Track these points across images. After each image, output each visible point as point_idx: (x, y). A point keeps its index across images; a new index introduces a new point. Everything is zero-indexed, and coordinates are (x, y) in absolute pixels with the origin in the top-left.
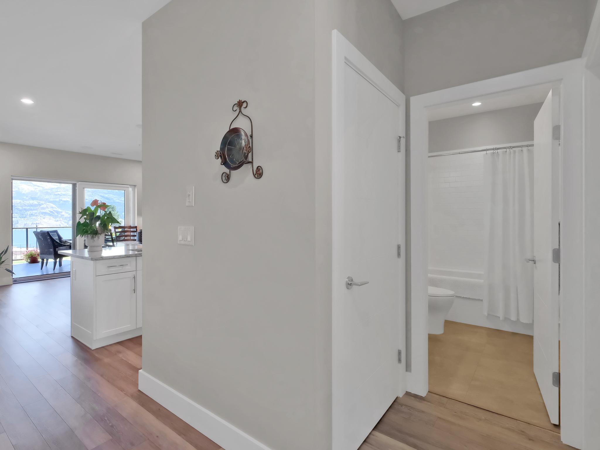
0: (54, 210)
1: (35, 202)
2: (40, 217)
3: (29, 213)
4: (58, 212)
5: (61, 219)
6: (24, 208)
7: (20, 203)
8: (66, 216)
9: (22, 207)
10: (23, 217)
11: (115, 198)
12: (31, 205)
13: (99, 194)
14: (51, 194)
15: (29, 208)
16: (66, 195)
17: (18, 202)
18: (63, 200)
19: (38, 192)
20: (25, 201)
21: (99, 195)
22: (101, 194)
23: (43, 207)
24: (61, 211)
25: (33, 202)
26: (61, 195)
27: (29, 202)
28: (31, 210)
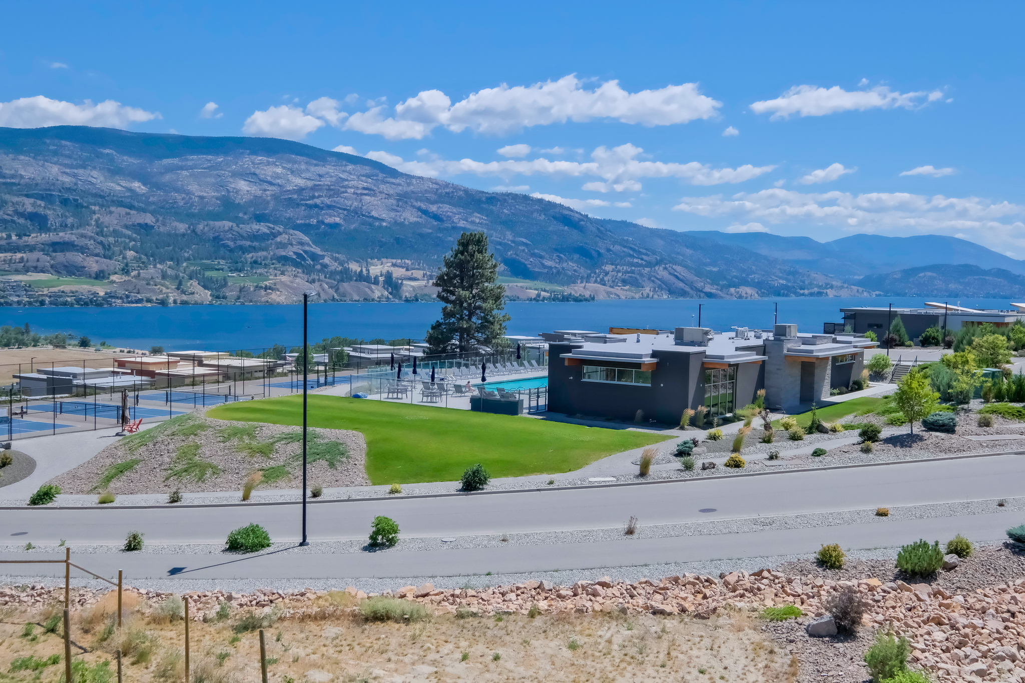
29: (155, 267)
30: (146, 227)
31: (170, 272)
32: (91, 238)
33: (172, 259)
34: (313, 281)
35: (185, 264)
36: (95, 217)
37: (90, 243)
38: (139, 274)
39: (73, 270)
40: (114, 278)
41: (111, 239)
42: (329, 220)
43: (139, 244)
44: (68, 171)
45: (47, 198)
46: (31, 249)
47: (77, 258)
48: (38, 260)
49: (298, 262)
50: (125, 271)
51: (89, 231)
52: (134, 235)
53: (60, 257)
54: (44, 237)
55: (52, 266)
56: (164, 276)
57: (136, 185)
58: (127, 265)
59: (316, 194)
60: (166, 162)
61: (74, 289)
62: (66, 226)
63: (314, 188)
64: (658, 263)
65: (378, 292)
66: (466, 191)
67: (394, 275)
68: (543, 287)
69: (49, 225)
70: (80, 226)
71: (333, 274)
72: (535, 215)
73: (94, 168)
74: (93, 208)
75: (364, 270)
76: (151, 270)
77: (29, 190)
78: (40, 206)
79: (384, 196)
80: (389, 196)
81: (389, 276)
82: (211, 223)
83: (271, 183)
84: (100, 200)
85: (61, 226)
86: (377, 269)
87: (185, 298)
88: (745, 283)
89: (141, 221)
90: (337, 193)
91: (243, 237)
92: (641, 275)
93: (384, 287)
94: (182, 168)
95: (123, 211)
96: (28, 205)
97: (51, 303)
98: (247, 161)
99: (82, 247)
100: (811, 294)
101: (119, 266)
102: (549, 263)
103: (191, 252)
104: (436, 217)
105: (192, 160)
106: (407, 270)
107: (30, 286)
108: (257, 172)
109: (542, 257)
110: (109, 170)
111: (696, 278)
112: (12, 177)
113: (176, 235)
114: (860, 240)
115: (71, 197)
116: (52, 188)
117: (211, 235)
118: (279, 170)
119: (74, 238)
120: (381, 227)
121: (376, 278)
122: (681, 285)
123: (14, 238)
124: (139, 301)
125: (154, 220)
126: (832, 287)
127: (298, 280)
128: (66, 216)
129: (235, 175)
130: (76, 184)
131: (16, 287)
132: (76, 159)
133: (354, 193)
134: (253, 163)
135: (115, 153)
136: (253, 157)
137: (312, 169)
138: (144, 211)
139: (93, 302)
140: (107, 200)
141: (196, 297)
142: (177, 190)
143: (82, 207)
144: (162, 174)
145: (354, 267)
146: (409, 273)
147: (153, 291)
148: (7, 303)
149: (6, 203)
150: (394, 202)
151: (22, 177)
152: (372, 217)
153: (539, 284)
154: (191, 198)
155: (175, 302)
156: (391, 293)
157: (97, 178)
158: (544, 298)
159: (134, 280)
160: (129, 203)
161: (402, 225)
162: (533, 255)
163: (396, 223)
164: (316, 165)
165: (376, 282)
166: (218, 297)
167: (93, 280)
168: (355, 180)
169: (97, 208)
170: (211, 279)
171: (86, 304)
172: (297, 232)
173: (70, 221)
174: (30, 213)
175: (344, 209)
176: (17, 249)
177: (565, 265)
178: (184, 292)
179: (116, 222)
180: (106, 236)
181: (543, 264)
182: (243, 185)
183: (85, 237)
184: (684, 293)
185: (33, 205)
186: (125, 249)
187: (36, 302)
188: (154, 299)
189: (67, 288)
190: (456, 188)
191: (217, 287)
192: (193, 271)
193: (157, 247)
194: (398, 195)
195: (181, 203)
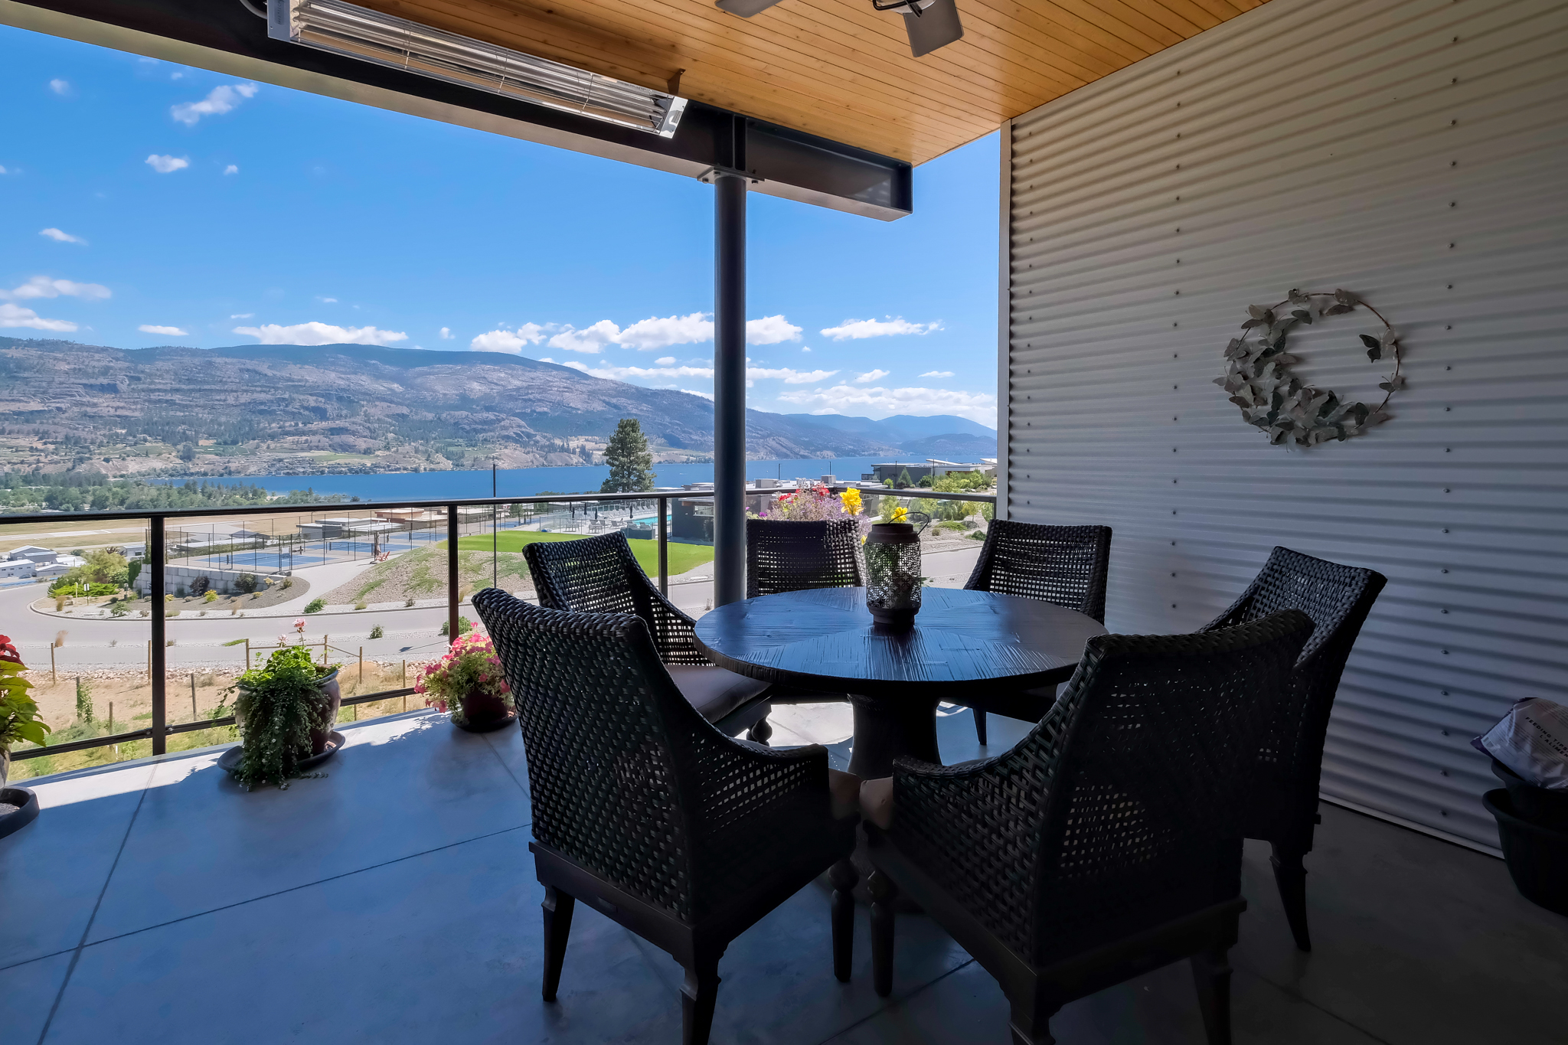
0: (522, 432)
1: (491, 416)
2: (500, 444)
3: (481, 436)
4: (529, 436)
5: (535, 450)
6: (473, 426)
7: (467, 416)
8: (543, 443)
9: (469, 425)
10: (471, 445)
11: (631, 406)
12: (485, 422)
13: (601, 398)
14: (517, 399)
15: (480, 427)
16: (543, 400)
17: (464, 416)
18: (537, 410)
19: (495, 395)
20: (475, 414)
21: (600, 400)
22: (604, 398)
23: (504, 426)
24: (534, 433)
25: (487, 415)
26: (534, 402)
27: (480, 415)
28: (484, 431)
29: (410, 444)
30: (403, 416)
31: (421, 448)
32: (360, 424)
33: (422, 439)
34: (528, 453)
35: (432, 442)
36: (365, 408)
37: (360, 428)
38: (397, 450)
39: (346, 448)
40: (378, 453)
41: (376, 425)
42: (539, 410)
43: (397, 428)
44: (343, 376)
45: (327, 396)
46: (314, 433)
47: (350, 439)
48: (319, 442)
49: (517, 439)
50: (387, 448)
51: (359, 419)
52: (394, 422)
53: (337, 439)
54: (324, 424)
55: (330, 446)
56: (417, 451)
57: (395, 386)
58: (388, 444)
59: (530, 392)
60: (418, 369)
61: (347, 462)
62: (341, 416)
63: (529, 387)
64: (769, 436)
65: (575, 459)
66: (637, 389)
67: (587, 448)
68: (691, 454)
69: (328, 416)
70: (352, 416)
71: (542, 447)
72: (685, 404)
73: (363, 374)
74: (362, 402)
75: (565, 444)
76: (407, 447)
77: (313, 390)
78: (321, 402)
79: (579, 392)
80: (582, 392)
81: (583, 448)
82: (452, 412)
83: (496, 384)
84: (368, 397)
85: (337, 416)
86: (575, 443)
87: (432, 466)
88: (827, 448)
89: (399, 412)
90: (544, 391)
91: (476, 423)
92: (758, 444)
93: (579, 456)
94: (430, 374)
95: (385, 404)
96: (312, 401)
97: (329, 472)
98: (479, 369)
99: (353, 431)
100: (869, 455)
101: (382, 444)
102: (695, 437)
103: (437, 434)
104: (616, 407)
105: (438, 368)
106: (596, 443)
107: (313, 461)
108: (486, 376)
109: (690, 433)
110: (375, 376)
111: (794, 446)
112: (299, 381)
113: (426, 422)
114: (900, 419)
115: (345, 395)
116: (330, 389)
117: (452, 421)
118: (503, 375)
119: (347, 425)
120: (577, 414)
121: (574, 450)
122: (785, 450)
123: (300, 425)
124: (399, 469)
125: (409, 411)
126: (882, 450)
127: (517, 452)
128: (341, 409)
129: (469, 378)
130: (349, 386)
131: (302, 461)
132: (349, 368)
133: (557, 391)
134: (483, 370)
135: (379, 363)
136: (483, 366)
137: (527, 374)
138: (401, 404)
139: (362, 471)
140: (372, 397)
141: (441, 466)
142: (427, 390)
143: (354, 402)
144: (415, 378)
145: (558, 442)
146: (598, 446)
147: (408, 462)
148: (294, 473)
149: (294, 400)
150: (586, 397)
151: (307, 381)
152: (571, 407)
153: (688, 452)
154: (436, 395)
155: (425, 469)
156: (585, 460)
157: (365, 382)
158: (692, 461)
159: (393, 454)
160: (389, 399)
161: (592, 412)
162: (684, 432)
163: (587, 411)
164: (529, 371)
165: (574, 453)
166: (457, 465)
167: (362, 455)
168: (557, 381)
169: (365, 403)
170: (452, 453)
171: (357, 472)
172: (516, 418)
173: (344, 412)
174: (313, 407)
175: (550, 402)
176: (303, 433)
177: (706, 438)
178: (432, 462)
179: (379, 413)
180: (372, 423)
181: (691, 438)
182: (476, 386)
183: (356, 424)
184: (786, 456)
185: (316, 401)
186: (387, 432)
187: (318, 472)
188: (409, 467)
189: (342, 461)
190: (630, 387)
191: (457, 459)
192: (439, 447)
193: (411, 431)
194: (589, 392)
195: (430, 399)
